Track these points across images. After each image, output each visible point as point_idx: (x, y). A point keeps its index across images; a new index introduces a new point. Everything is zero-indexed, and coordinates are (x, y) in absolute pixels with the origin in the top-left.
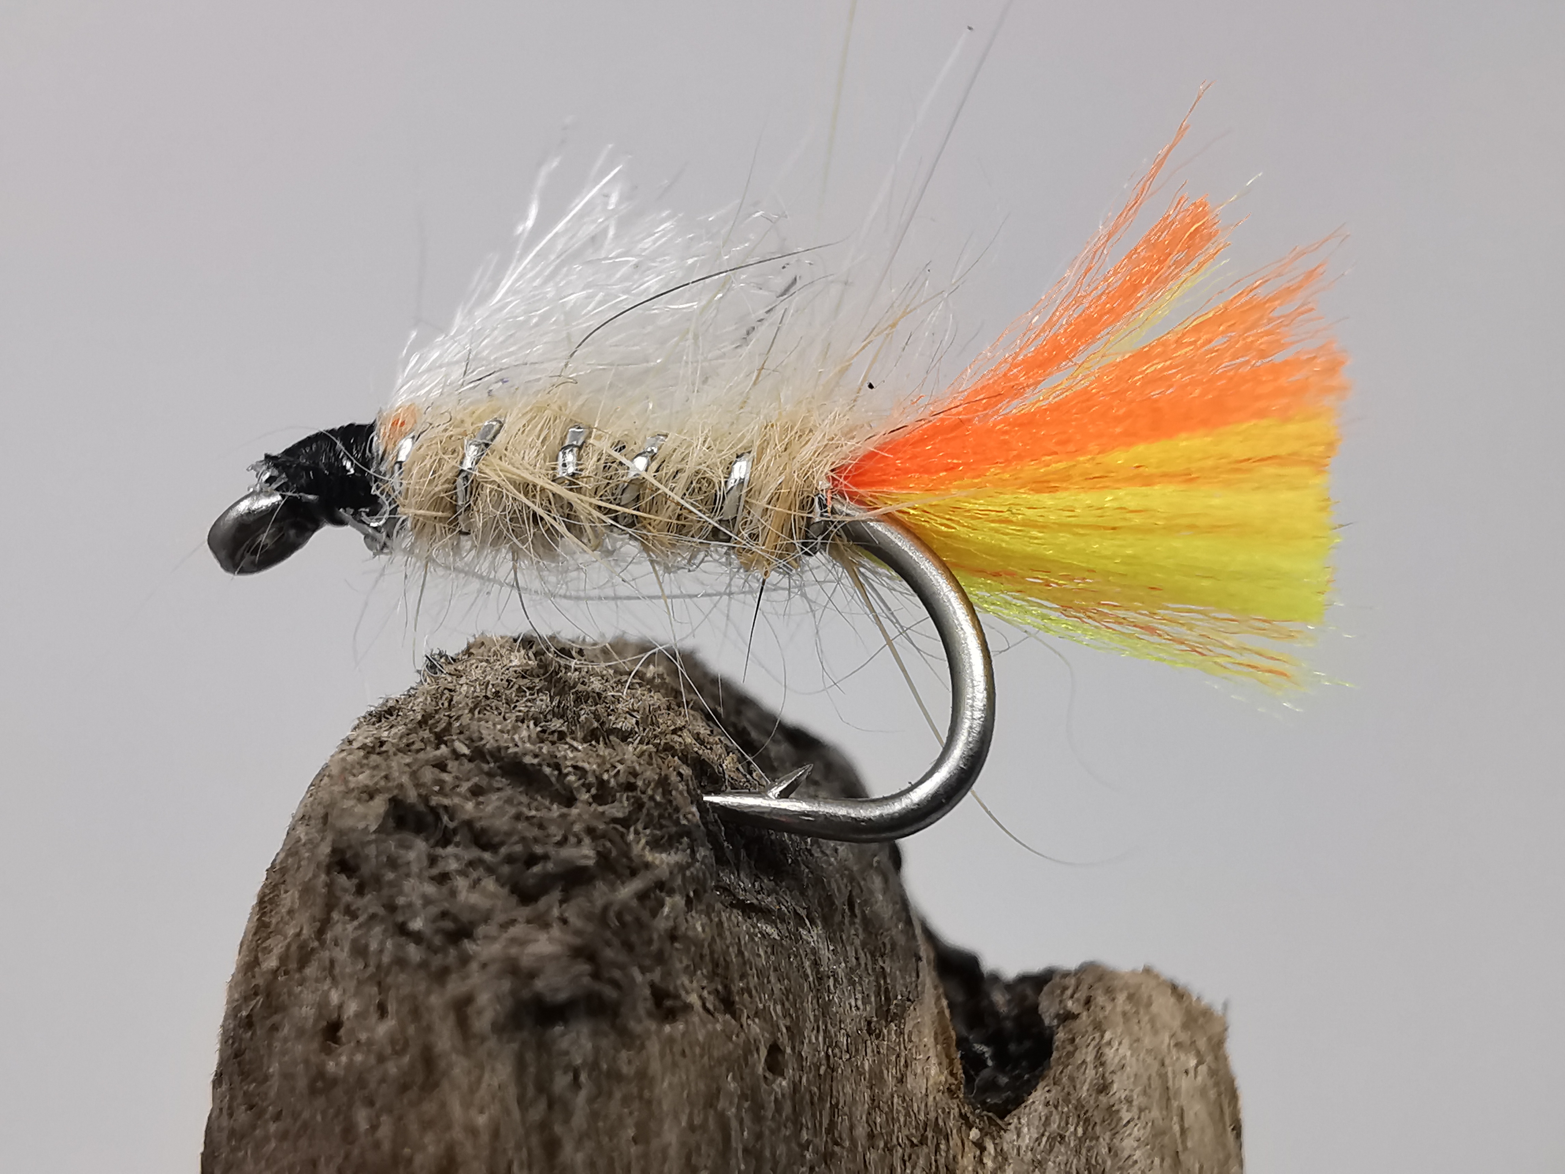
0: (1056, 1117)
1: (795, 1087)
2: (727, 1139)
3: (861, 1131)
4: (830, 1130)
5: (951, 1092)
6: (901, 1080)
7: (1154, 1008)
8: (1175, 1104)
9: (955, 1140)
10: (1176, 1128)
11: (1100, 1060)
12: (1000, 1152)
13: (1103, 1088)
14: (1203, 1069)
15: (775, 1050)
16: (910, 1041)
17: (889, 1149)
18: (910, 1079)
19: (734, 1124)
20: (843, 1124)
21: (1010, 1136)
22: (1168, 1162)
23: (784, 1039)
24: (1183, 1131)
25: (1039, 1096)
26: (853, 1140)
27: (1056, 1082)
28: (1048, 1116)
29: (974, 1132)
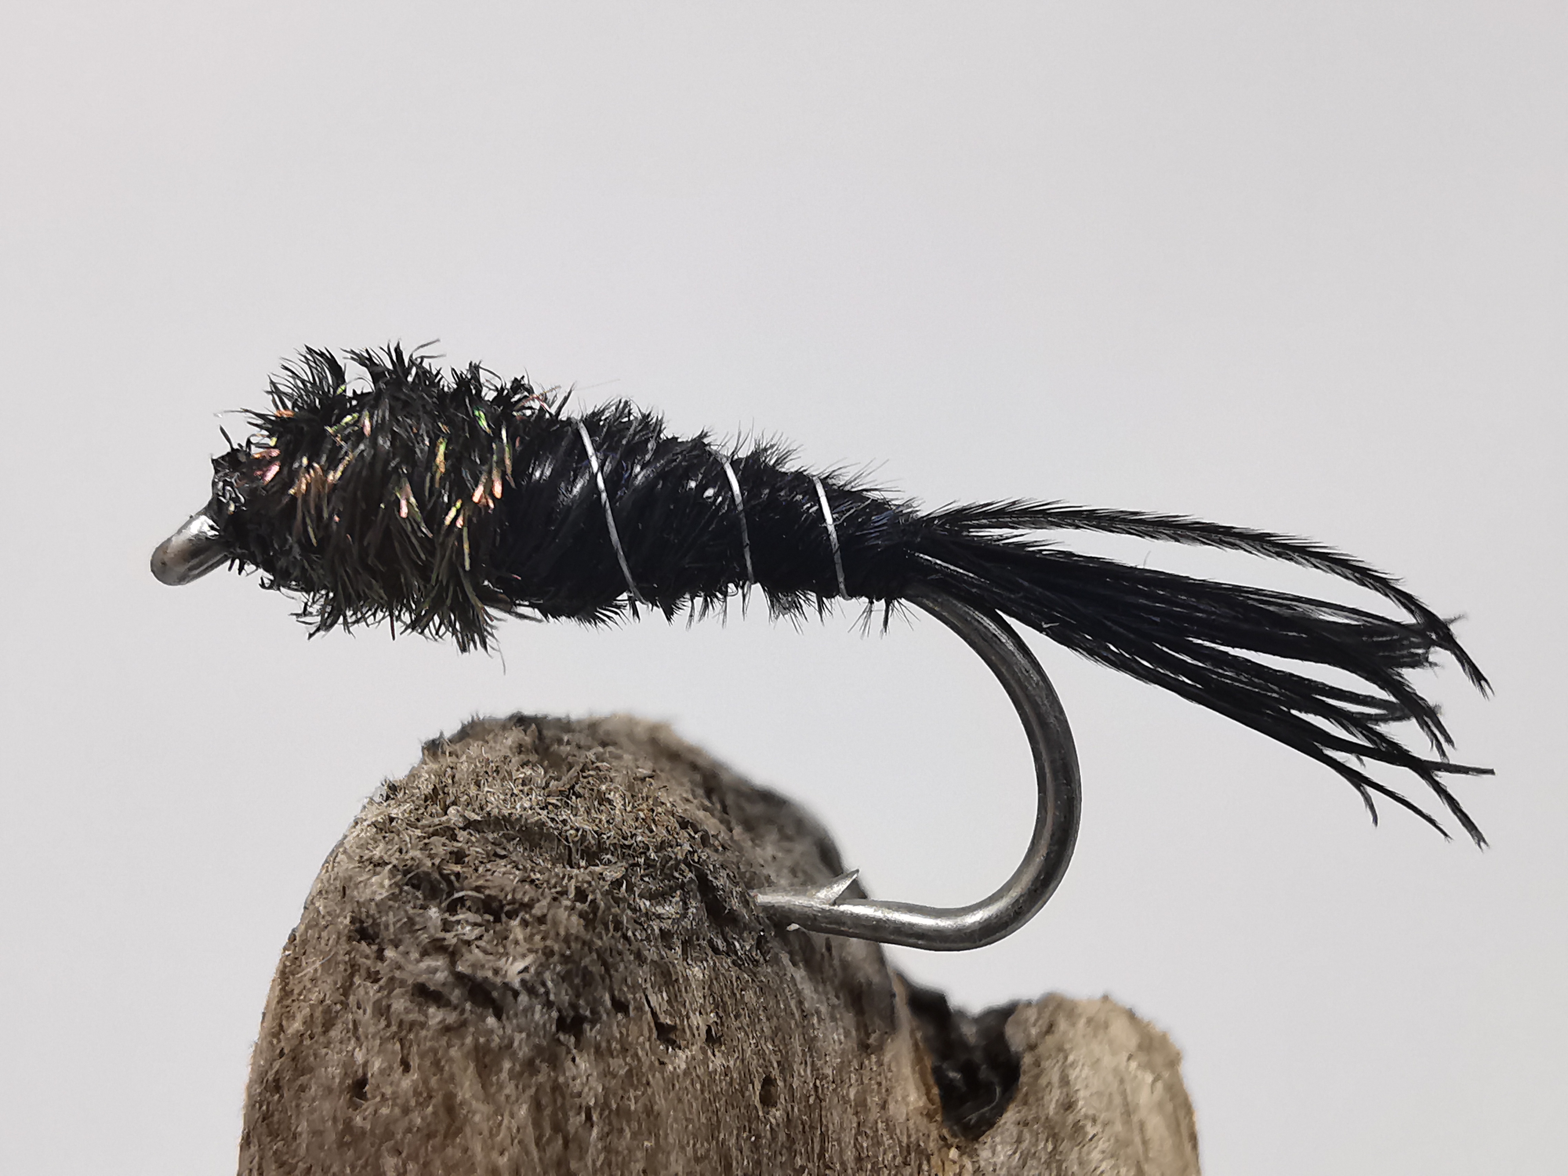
0: (1027, 1135)
1: (788, 1117)
2: (728, 1167)
3: (850, 1155)
4: (821, 1156)
5: (930, 1116)
6: (884, 1106)
7: (1111, 1031)
8: (1135, 1119)
9: (934, 1160)
10: (1137, 1139)
11: (1065, 1081)
12: (978, 1170)
13: (1069, 1106)
14: (1159, 1085)
15: (768, 1082)
16: (890, 1070)
18: (891, 1106)
19: (735, 1153)
20: (832, 1150)
21: (985, 1154)
23: (775, 1073)
24: (1145, 1142)
25: (1010, 1116)
26: (843, 1164)
27: (1025, 1103)
28: (1020, 1134)
29: (953, 1153)
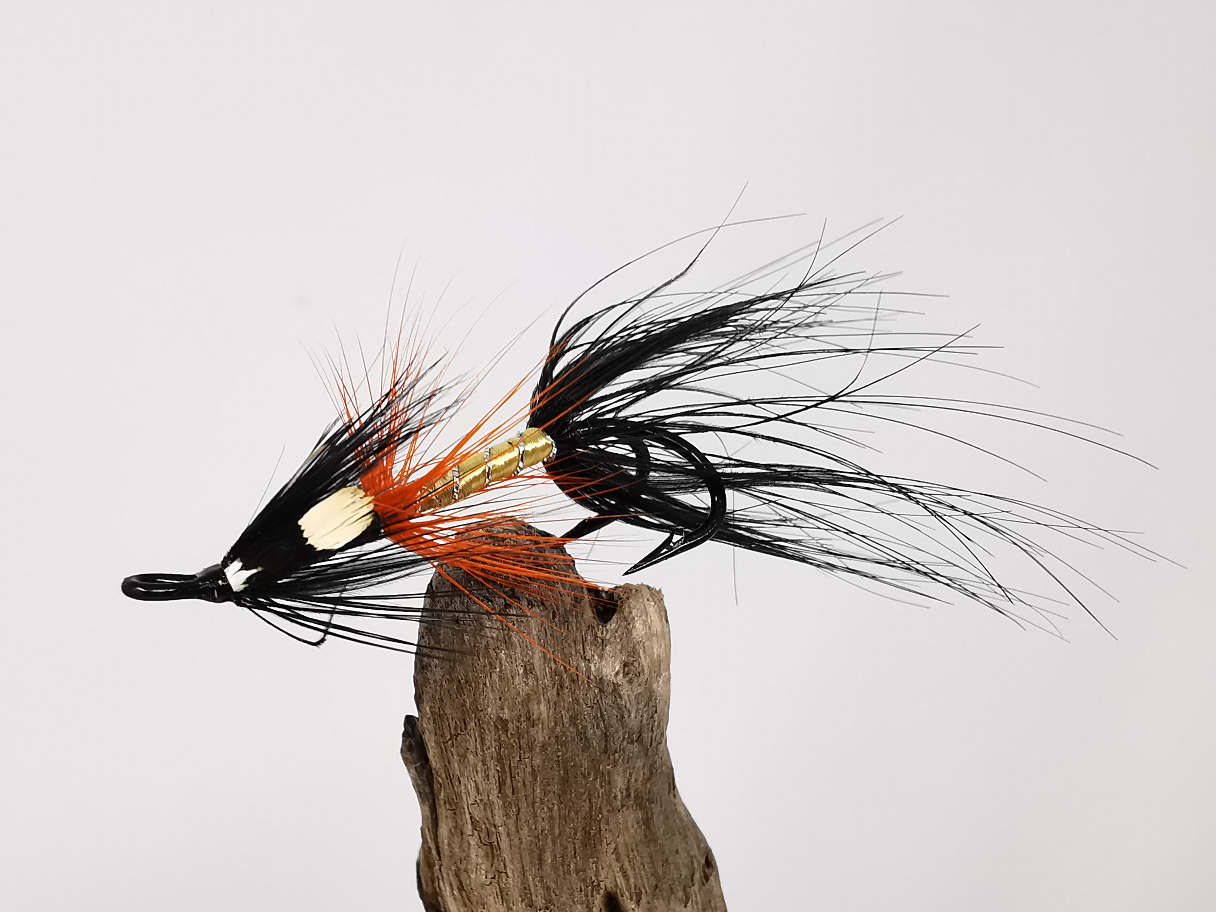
0: (619, 621)
1: (559, 620)
2: (546, 633)
3: (575, 629)
4: (568, 629)
5: (594, 618)
6: (582, 616)
7: (642, 593)
8: (649, 615)
9: (596, 629)
10: (649, 621)
11: (629, 607)
12: (606, 630)
13: (631, 613)
14: (656, 606)
15: (554, 612)
16: (583, 607)
17: (581, 632)
18: (584, 616)
19: (547, 630)
21: (608, 626)
22: (648, 628)
23: (556, 610)
24: (651, 621)
25: (615, 616)
26: (573, 631)
27: (619, 613)
28: (617, 621)
29: (600, 627)
